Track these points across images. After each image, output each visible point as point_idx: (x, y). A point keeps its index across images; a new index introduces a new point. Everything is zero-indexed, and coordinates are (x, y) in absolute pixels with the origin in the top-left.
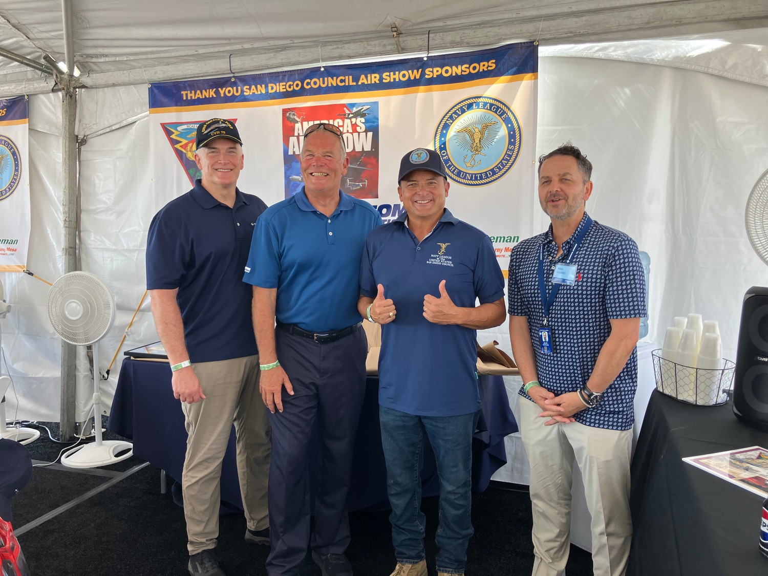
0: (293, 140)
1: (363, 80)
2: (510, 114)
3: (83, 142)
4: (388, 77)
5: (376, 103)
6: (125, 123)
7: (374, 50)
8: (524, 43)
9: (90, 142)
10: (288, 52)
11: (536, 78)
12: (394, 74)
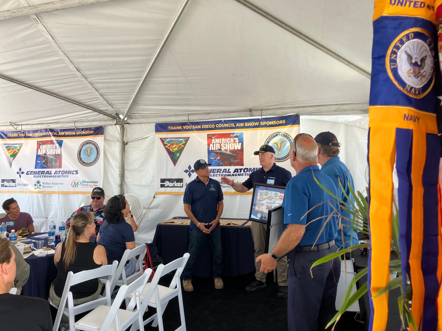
0: (211, 145)
1: (238, 125)
2: (290, 138)
3: (127, 144)
4: (247, 124)
5: (242, 133)
6: (144, 137)
7: (242, 115)
8: (295, 115)
9: (129, 144)
10: (210, 115)
11: (299, 126)
12: (249, 123)
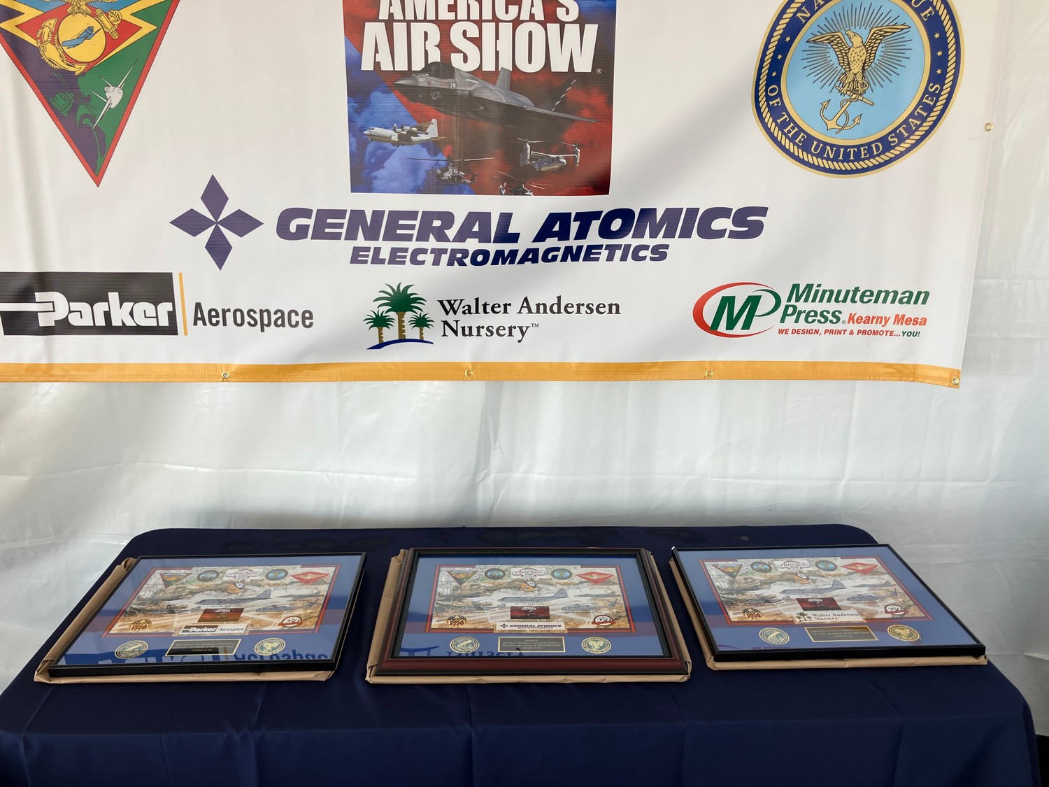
0: (374, 31)
2: (941, 8)
